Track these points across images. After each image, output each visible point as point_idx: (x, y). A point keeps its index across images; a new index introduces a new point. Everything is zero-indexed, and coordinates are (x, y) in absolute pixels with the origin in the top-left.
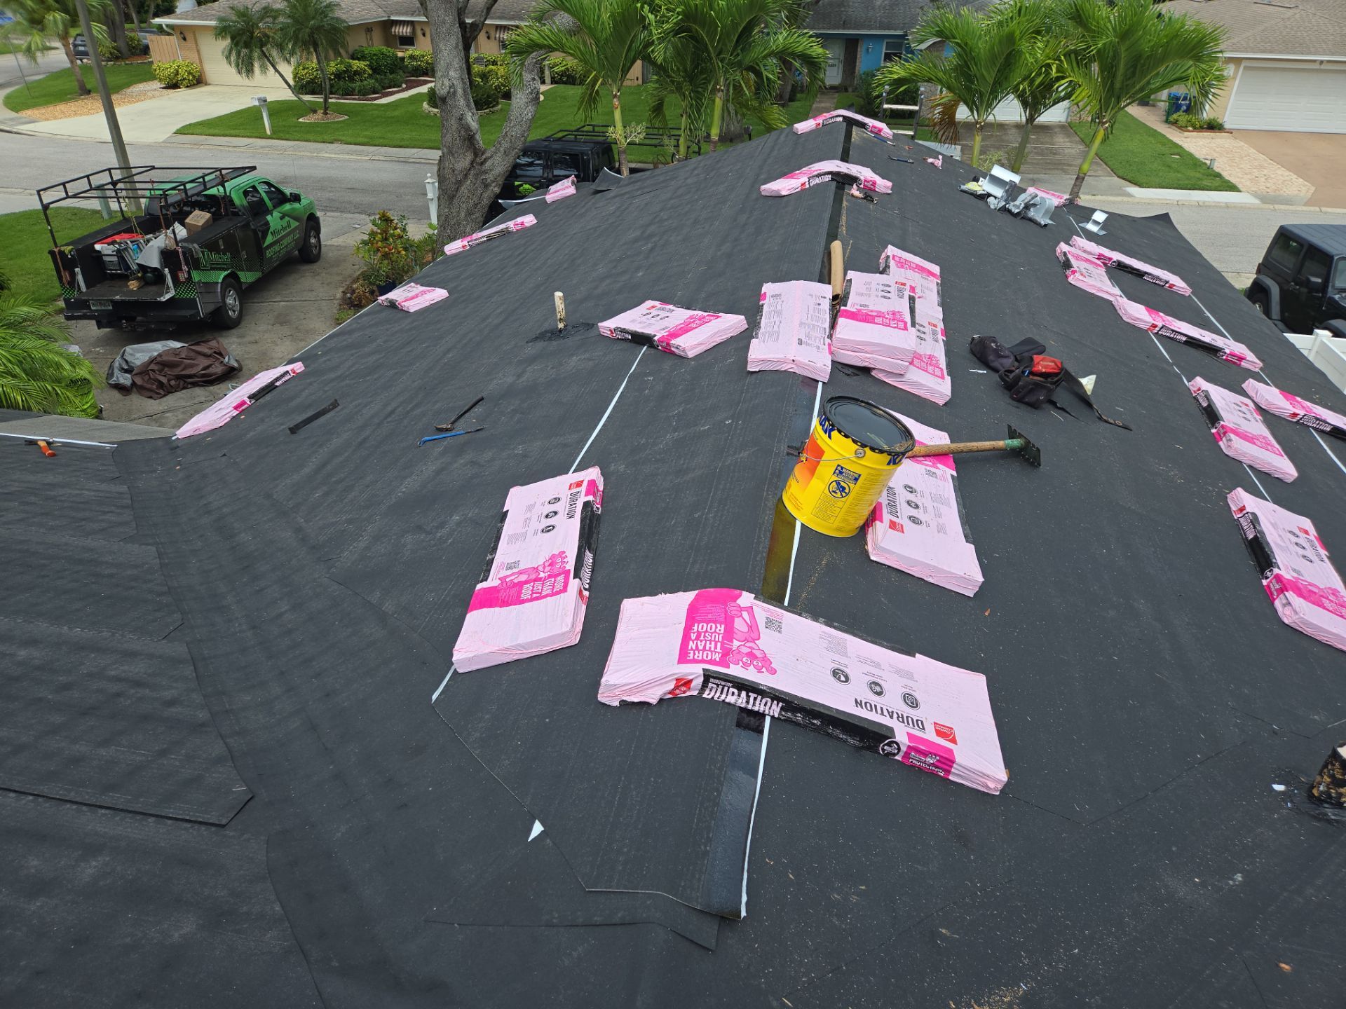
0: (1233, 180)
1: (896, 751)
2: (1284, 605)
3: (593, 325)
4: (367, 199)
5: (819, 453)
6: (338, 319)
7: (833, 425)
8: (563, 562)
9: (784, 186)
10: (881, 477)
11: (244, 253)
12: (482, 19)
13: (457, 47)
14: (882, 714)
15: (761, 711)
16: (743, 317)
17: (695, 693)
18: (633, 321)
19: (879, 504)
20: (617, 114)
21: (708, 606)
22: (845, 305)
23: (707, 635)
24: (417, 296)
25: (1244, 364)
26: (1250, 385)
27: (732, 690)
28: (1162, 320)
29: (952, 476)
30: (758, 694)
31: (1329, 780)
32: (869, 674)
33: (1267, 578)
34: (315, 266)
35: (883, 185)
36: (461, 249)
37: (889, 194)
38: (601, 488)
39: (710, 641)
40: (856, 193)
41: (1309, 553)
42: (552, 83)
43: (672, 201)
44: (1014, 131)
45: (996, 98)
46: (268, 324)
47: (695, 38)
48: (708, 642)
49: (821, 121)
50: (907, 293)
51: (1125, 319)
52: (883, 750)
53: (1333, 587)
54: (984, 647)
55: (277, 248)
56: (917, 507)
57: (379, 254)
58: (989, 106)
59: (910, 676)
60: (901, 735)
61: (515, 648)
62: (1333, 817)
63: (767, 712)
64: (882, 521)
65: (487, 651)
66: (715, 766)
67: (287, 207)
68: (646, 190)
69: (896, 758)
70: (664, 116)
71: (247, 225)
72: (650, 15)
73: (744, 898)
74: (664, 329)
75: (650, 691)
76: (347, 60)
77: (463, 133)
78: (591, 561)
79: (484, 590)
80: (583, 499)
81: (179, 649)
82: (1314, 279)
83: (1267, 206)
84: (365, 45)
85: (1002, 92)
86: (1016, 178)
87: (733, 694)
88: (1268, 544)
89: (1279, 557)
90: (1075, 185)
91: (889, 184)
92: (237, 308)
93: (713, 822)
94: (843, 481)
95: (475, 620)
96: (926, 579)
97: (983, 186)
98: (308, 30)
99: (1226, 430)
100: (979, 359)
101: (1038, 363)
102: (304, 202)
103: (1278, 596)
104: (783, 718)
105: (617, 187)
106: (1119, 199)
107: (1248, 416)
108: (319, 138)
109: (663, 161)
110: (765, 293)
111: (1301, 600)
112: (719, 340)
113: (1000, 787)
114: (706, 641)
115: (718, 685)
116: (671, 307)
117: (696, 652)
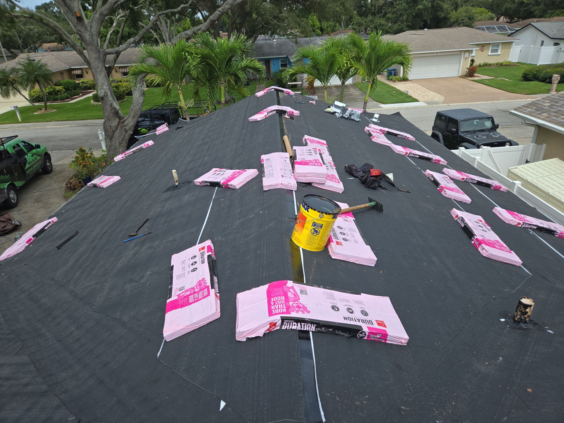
0: (416, 98)
1: (364, 335)
2: (482, 250)
3: (191, 181)
4: (70, 143)
5: (304, 218)
6: (65, 196)
7: (308, 206)
8: (205, 283)
9: (258, 117)
10: (331, 225)
11: (16, 173)
12: (113, 65)
13: (105, 76)
14: (355, 321)
15: (307, 330)
16: (256, 170)
17: (278, 328)
18: (209, 177)
19: (330, 236)
20: (181, 96)
21: (275, 290)
22: (296, 160)
23: (278, 302)
24: (106, 181)
25: (440, 163)
26: (445, 170)
27: (294, 323)
28: (409, 151)
29: (354, 220)
30: (305, 323)
31: (520, 313)
32: (346, 305)
33: (473, 240)
34: (51, 175)
35: (296, 113)
36: (122, 159)
37: (299, 116)
38: (213, 248)
39: (280, 304)
40: (287, 117)
41: (484, 228)
42: (147, 87)
43: (213, 128)
44: (334, 88)
45: (329, 76)
46: (31, 203)
47: (209, 64)
48: (279, 305)
49: (266, 91)
50: (318, 152)
51: (396, 152)
52: (359, 336)
53: (497, 240)
54: (384, 286)
55: (31, 169)
56: (344, 234)
57: (81, 166)
58: (328, 80)
59: (361, 303)
60: (365, 329)
61: (192, 325)
62: (525, 327)
63: (310, 330)
64: (333, 242)
65: (179, 329)
66: (295, 358)
67: (34, 151)
68: (199, 125)
69: (365, 338)
70: (199, 96)
71: (16, 161)
72: (188, 56)
73: (322, 413)
74: (223, 179)
75: (259, 331)
76: (53, 87)
77: (113, 111)
78: (217, 280)
79: (171, 302)
80: (206, 255)
81: (25, 358)
82: (453, 129)
83: (430, 106)
84: (60, 79)
85: (331, 74)
86: (344, 105)
87: (295, 325)
88: (470, 227)
89: (475, 232)
90: (364, 105)
91: (299, 112)
92: (16, 198)
93: (301, 383)
94: (316, 228)
95: (170, 316)
96: (355, 262)
97: (332, 109)
98: (34, 76)
99: (443, 188)
100: (349, 174)
101: (372, 172)
102: (42, 148)
103: (479, 247)
104: (317, 331)
105: (186, 125)
106: (378, 109)
107: (448, 181)
108: (44, 120)
109: (201, 113)
110: (263, 159)
111: (487, 246)
112: (248, 180)
113: (407, 342)
114: (278, 304)
115: (288, 322)
116: (224, 170)
117: (276, 310)
